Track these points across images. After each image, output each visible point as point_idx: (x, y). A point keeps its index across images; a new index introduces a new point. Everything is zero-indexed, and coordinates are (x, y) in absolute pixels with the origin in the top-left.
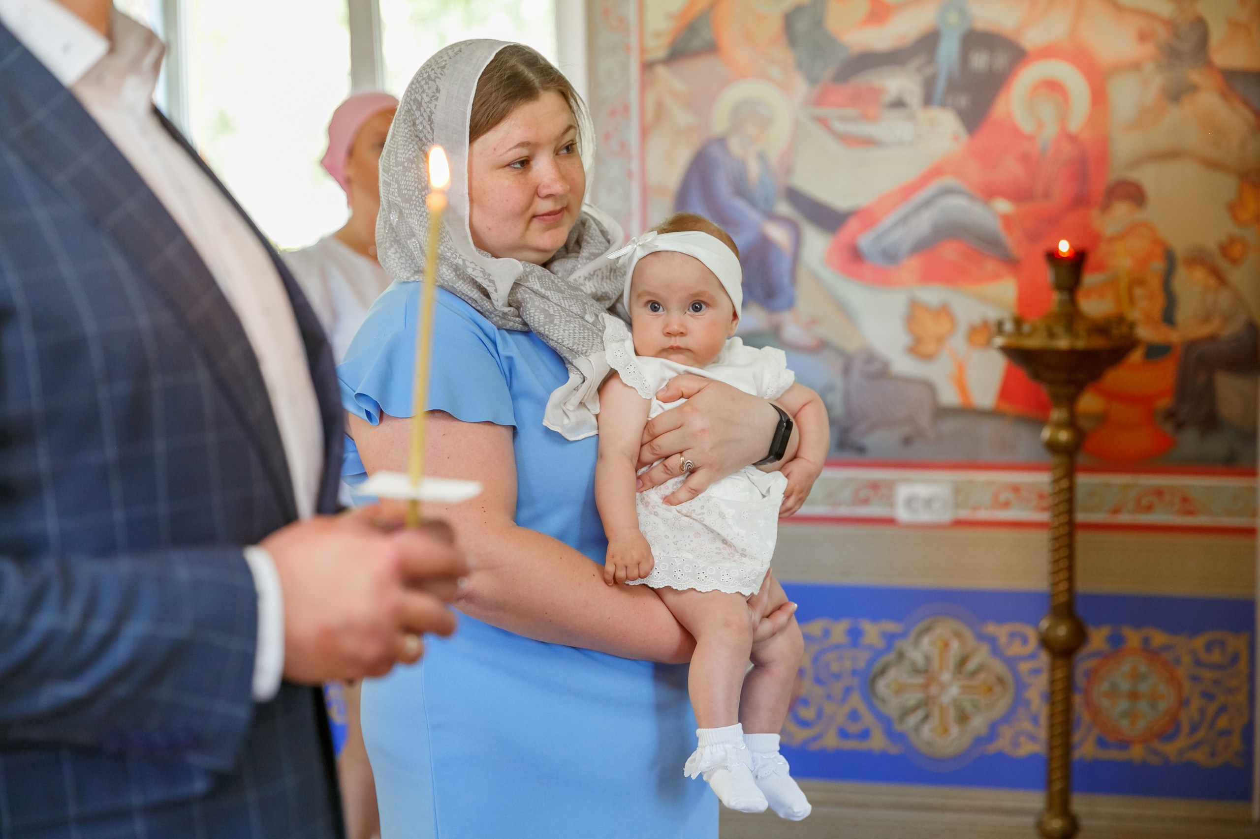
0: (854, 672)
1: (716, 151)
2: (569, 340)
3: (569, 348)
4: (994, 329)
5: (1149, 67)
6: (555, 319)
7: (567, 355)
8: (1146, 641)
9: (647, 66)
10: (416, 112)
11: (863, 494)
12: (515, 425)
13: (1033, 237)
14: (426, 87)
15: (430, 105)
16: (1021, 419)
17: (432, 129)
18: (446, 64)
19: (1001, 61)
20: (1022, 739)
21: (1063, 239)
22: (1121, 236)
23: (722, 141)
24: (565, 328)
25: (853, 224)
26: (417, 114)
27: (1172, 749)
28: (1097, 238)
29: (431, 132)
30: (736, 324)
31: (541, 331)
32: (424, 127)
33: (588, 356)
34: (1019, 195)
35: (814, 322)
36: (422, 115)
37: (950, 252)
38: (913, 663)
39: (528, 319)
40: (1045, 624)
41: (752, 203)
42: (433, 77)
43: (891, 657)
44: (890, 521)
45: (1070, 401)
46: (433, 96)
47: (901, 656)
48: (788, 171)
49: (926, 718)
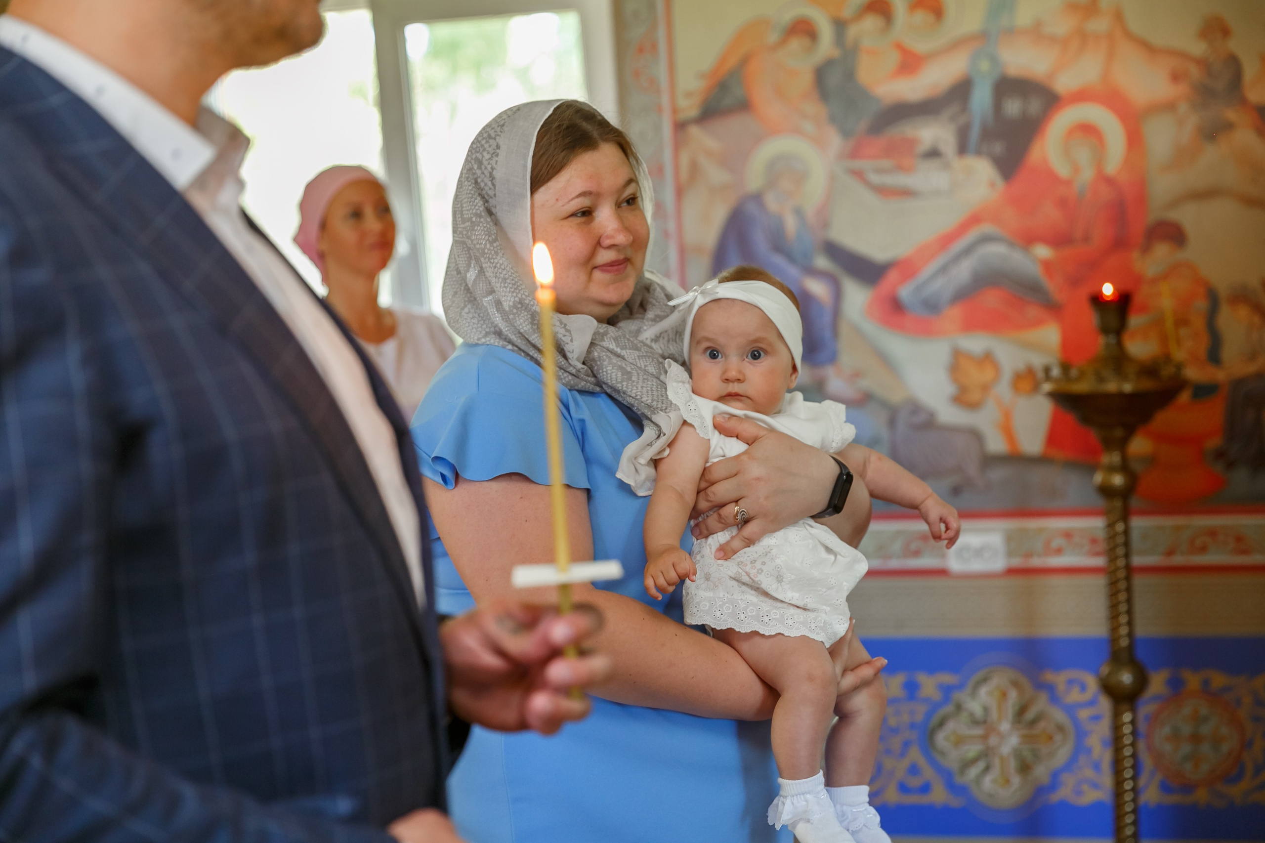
0: (912, 726)
1: (751, 208)
2: (648, 397)
3: (647, 404)
4: (1040, 375)
5: (1183, 107)
6: (633, 377)
7: (646, 411)
8: (1206, 683)
9: (680, 127)
10: (477, 171)
11: (913, 546)
12: (589, 487)
13: (1074, 282)
14: (486, 146)
15: (491, 162)
16: (1071, 465)
17: (493, 185)
18: (505, 122)
19: (1035, 106)
20: (1085, 787)
21: (1108, 281)
22: (1164, 276)
23: (757, 198)
24: (644, 385)
25: (893, 276)
26: (479, 172)
27: (1237, 791)
28: (1138, 280)
29: (493, 188)
30: (796, 378)
31: (618, 387)
32: (486, 185)
33: (669, 412)
34: (1059, 240)
35: (857, 375)
36: (483, 173)
37: (991, 299)
38: (972, 715)
39: (605, 377)
40: (1105, 670)
41: (790, 257)
42: (493, 135)
43: (948, 709)
44: (942, 572)
45: (1122, 444)
46: (494, 153)
47: (959, 707)
48: (826, 225)
49: (987, 769)
